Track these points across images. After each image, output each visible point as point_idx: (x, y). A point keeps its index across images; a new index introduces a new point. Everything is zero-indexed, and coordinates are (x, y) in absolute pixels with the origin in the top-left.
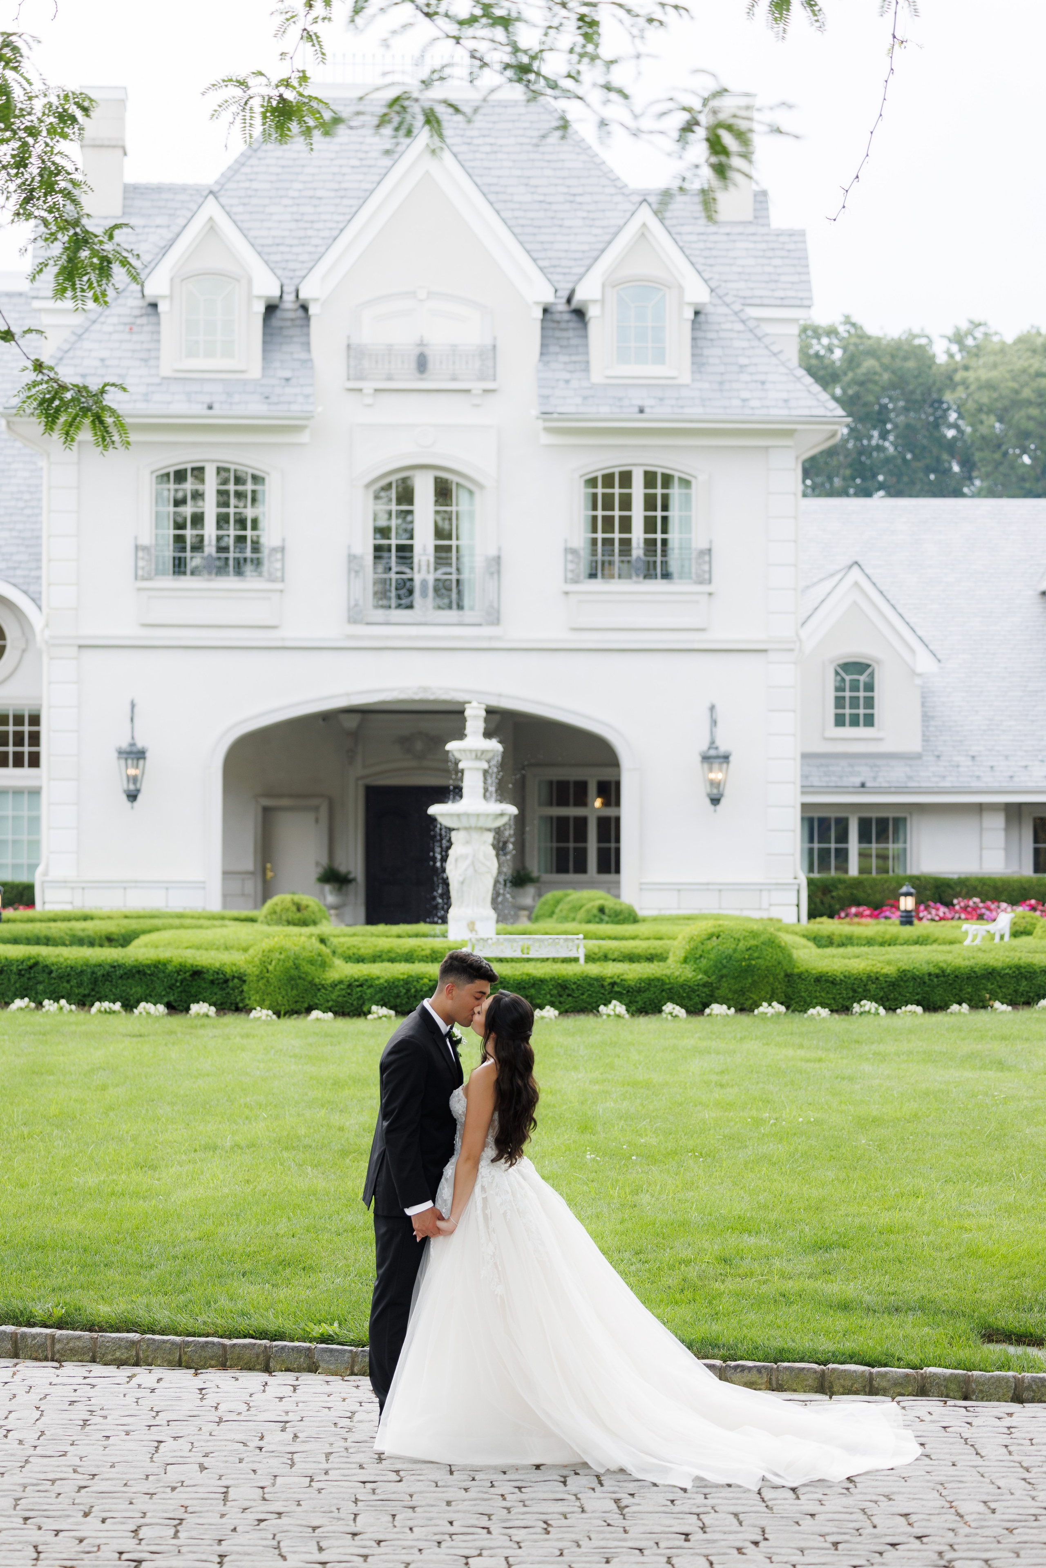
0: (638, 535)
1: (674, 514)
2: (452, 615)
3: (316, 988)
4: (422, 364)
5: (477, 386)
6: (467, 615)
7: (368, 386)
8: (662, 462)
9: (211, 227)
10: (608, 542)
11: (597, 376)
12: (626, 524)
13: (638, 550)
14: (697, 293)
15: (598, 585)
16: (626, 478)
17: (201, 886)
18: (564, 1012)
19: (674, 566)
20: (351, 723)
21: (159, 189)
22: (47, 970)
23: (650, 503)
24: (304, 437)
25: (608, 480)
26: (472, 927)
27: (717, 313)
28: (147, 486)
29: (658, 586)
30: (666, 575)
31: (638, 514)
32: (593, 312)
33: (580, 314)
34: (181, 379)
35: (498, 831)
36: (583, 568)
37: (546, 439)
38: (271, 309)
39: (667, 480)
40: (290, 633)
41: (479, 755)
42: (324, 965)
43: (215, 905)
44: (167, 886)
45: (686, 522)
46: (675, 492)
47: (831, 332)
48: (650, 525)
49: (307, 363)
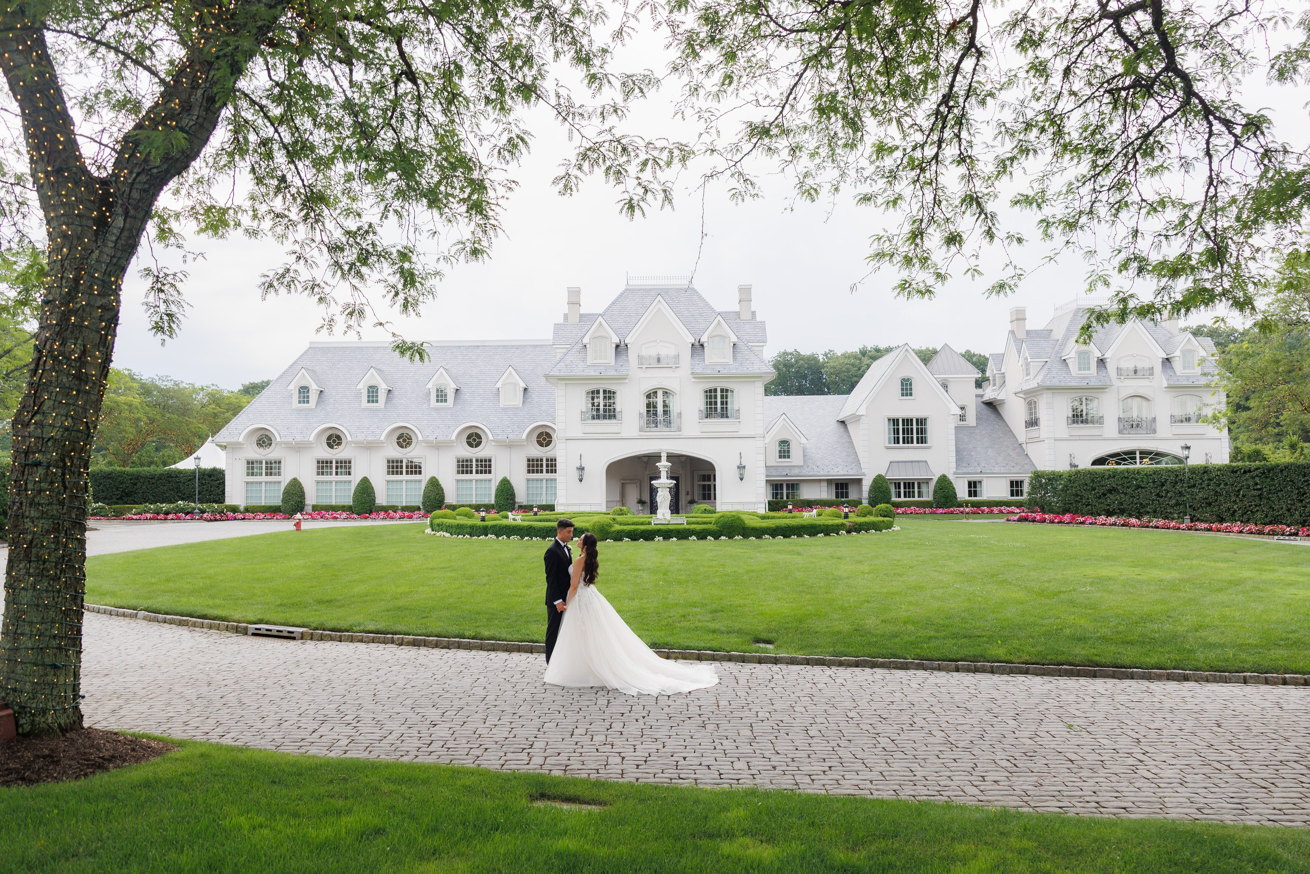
0: (719, 406)
1: (729, 400)
2: (668, 429)
3: (608, 533)
4: (659, 360)
5: (674, 366)
6: (673, 429)
7: (644, 367)
8: (725, 386)
9: (600, 324)
10: (711, 408)
11: (707, 363)
12: (716, 403)
13: (719, 410)
14: (734, 339)
15: (708, 420)
16: (715, 390)
17: (600, 504)
18: (679, 539)
19: (729, 415)
20: (645, 459)
21: (589, 315)
22: (534, 529)
23: (722, 397)
24: (627, 381)
25: (710, 391)
26: (663, 515)
27: (740, 344)
28: (584, 394)
29: (725, 420)
30: (727, 417)
31: (719, 400)
32: (705, 345)
33: (702, 345)
34: (593, 365)
35: (670, 488)
36: (704, 415)
37: (693, 380)
38: (617, 346)
39: (727, 391)
40: (624, 435)
41: (665, 467)
42: (611, 526)
43: (604, 510)
44: (591, 505)
45: (732, 402)
46: (729, 394)
47: (791, 354)
48: (722, 403)
49: (627, 361)
